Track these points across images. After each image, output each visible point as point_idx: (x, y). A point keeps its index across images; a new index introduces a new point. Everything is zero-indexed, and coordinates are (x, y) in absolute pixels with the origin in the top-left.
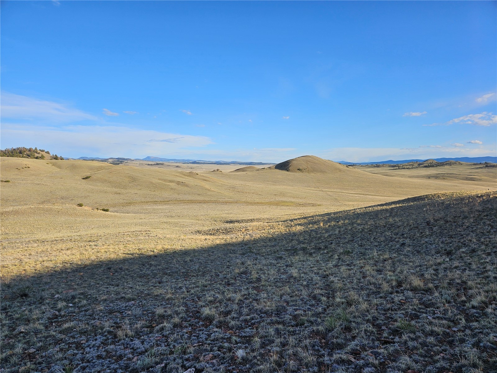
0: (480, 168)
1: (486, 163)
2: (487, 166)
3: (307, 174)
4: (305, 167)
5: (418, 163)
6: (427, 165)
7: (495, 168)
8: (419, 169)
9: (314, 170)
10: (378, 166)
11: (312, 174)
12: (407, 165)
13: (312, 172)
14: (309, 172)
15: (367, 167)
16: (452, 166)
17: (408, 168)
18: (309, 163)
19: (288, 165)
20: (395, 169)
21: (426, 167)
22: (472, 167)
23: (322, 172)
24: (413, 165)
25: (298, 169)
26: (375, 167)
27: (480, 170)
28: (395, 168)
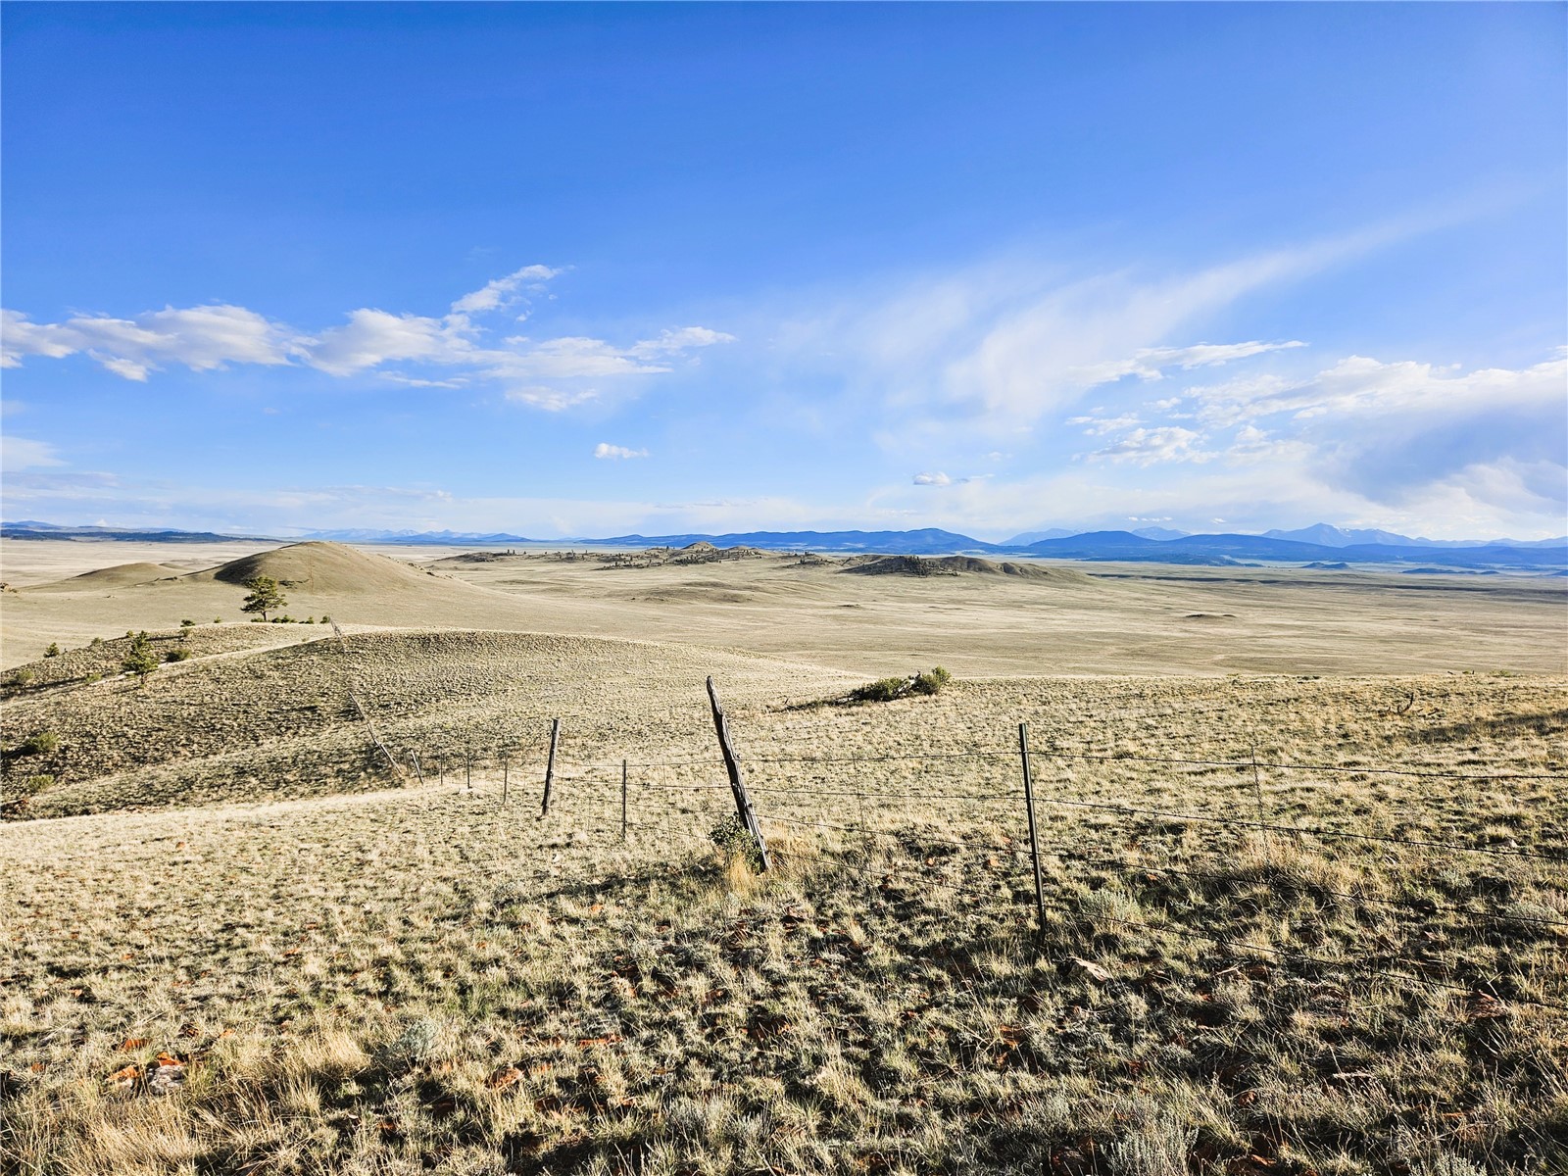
0: (788, 567)
1: (807, 555)
2: (803, 563)
3: (308, 595)
4: (301, 575)
5: (670, 551)
6: (684, 557)
7: (817, 568)
8: (663, 568)
9: (329, 585)
10: (570, 558)
11: (322, 596)
12: (642, 558)
13: (323, 589)
14: (312, 589)
15: (543, 559)
16: (741, 561)
17: (638, 566)
18: (316, 563)
19: (251, 570)
20: (608, 568)
21: (681, 562)
22: (776, 565)
23: (352, 588)
24: (657, 557)
25: (283, 583)
26: (562, 560)
27: (789, 571)
28: (607, 565)
